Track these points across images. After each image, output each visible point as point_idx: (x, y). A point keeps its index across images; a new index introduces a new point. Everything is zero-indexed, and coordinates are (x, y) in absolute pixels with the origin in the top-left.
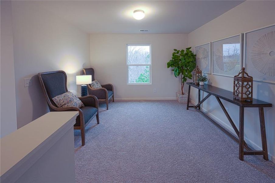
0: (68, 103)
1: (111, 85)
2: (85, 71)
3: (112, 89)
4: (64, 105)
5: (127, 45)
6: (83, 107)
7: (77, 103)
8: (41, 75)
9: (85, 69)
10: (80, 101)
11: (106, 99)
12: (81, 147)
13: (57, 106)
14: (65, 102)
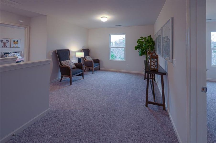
0: (67, 65)
1: (98, 60)
2: (82, 50)
3: (99, 62)
4: (66, 65)
5: (110, 35)
6: (75, 68)
7: (72, 65)
8: (57, 51)
9: (83, 49)
10: (74, 65)
11: (92, 67)
12: (69, 85)
13: (62, 65)
14: (66, 64)
